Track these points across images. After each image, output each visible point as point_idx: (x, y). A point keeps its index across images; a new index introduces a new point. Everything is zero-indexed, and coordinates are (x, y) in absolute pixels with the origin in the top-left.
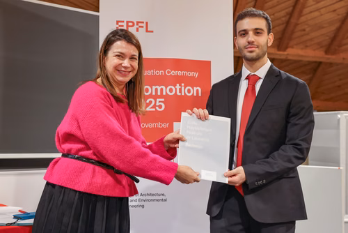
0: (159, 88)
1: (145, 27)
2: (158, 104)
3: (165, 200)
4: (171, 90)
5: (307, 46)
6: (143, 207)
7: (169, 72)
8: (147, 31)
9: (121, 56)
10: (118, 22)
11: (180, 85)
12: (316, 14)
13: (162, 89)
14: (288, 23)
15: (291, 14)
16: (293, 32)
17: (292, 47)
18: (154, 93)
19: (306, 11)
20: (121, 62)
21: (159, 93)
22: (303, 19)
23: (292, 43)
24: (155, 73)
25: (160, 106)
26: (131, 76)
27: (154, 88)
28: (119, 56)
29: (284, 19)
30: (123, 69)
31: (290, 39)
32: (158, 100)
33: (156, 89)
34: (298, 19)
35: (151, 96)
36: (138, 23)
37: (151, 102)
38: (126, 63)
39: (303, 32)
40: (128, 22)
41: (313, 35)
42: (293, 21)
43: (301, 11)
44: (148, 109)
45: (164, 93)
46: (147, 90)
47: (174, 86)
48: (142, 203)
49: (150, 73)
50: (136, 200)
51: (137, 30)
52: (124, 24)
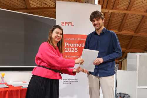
0: (76, 44)
1: (71, 24)
2: (75, 50)
3: (78, 81)
4: (80, 45)
5: (128, 30)
6: (70, 83)
7: (79, 39)
8: (72, 25)
9: (57, 33)
10: (62, 22)
11: (83, 44)
12: (131, 19)
13: (77, 45)
14: (122, 22)
15: (123, 19)
16: (124, 25)
17: (123, 31)
18: (74, 46)
19: (128, 18)
20: (57, 35)
21: (76, 46)
22: (127, 21)
23: (123, 29)
24: (75, 39)
25: (76, 51)
26: (60, 40)
27: (74, 44)
28: (56, 33)
29: (121, 21)
30: (58, 37)
31: (123, 28)
32: (75, 48)
33: (75, 45)
34: (125, 21)
35: (73, 47)
36: (69, 23)
37: (73, 49)
38: (59, 35)
39: (127, 26)
40: (65, 22)
41: (130, 26)
42: (123, 21)
43: (126, 18)
44: (72, 51)
45: (77, 46)
46: (72, 45)
47: (81, 44)
48: (70, 82)
49: (73, 39)
50: (68, 81)
51: (69, 25)
52: (64, 23)
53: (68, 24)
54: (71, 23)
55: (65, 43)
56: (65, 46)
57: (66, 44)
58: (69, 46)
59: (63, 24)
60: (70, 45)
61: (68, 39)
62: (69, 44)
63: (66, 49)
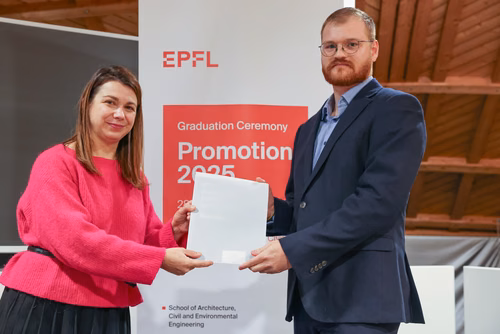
0: (226, 149)
1: (205, 60)
2: (225, 173)
3: (235, 317)
4: (244, 152)
6: (202, 325)
7: (241, 125)
8: (209, 65)
9: (113, 102)
10: (165, 54)
11: (259, 144)
13: (230, 151)
18: (219, 157)
21: (226, 157)
24: (221, 127)
27: (219, 149)
32: (225, 167)
33: (223, 151)
35: (214, 161)
36: (195, 53)
37: (214, 170)
38: (119, 112)
40: (180, 53)
45: (234, 157)
46: (208, 153)
47: (250, 145)
48: (200, 321)
49: (213, 127)
50: (191, 316)
51: (194, 64)
52: (175, 56)
53: (192, 59)
54: (205, 56)
55: (181, 144)
56: (181, 158)
57: (185, 148)
58: (195, 157)
59: (169, 63)
60: (199, 152)
61: (194, 127)
62: (196, 149)
63: (184, 171)
